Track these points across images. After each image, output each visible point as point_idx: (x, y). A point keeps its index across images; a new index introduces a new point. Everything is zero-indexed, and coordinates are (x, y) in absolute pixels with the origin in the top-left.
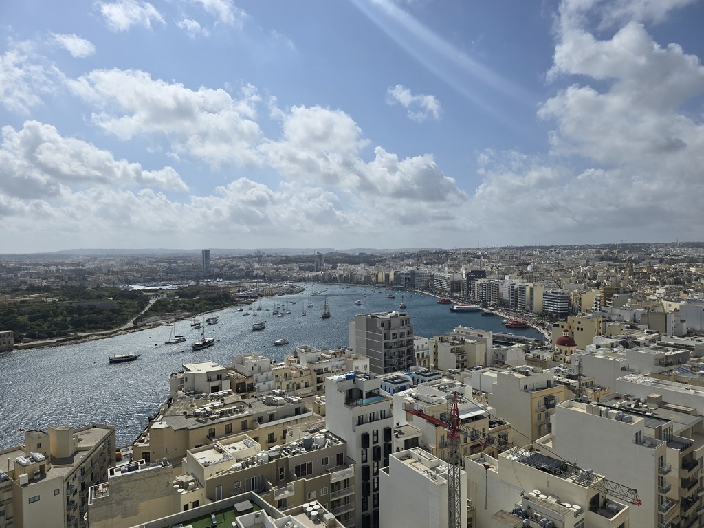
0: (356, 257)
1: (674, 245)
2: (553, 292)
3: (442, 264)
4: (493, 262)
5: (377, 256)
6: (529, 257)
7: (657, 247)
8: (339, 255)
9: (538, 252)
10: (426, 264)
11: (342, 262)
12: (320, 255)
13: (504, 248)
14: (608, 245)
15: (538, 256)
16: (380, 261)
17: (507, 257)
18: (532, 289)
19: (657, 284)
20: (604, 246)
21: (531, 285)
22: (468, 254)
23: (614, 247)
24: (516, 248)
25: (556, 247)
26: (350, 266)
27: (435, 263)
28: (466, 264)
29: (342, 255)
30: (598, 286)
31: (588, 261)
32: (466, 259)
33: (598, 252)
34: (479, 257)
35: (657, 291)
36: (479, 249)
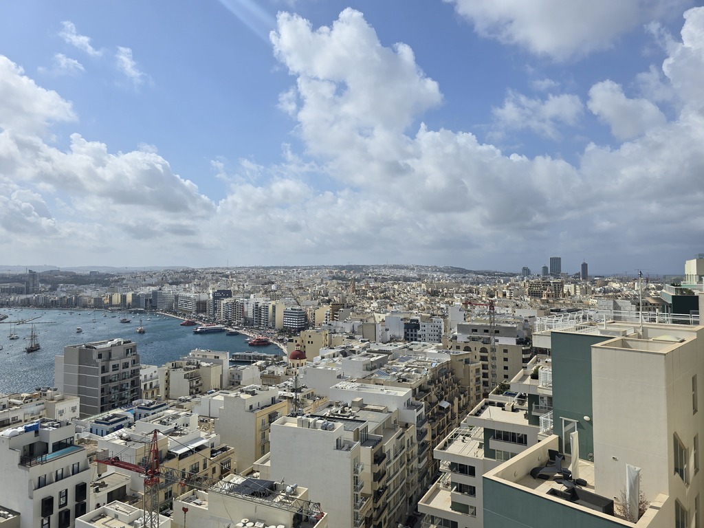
0: (86, 276)
1: (385, 267)
2: (292, 309)
3: (188, 283)
4: (240, 281)
5: (113, 276)
6: (274, 277)
7: (373, 269)
8: (62, 274)
9: (282, 272)
10: (171, 284)
11: (65, 282)
12: (33, 274)
13: (252, 268)
14: (338, 266)
15: (282, 276)
16: (117, 281)
17: (254, 277)
18: (274, 307)
19: (372, 299)
20: (336, 267)
21: (273, 303)
22: (217, 273)
23: (343, 268)
24: (263, 268)
25: (298, 268)
26: (75, 287)
27: (181, 283)
28: (214, 283)
29: (65, 273)
30: (329, 301)
31: (322, 280)
32: (214, 278)
33: (331, 272)
34: (227, 276)
35: (372, 305)
36: (228, 269)
